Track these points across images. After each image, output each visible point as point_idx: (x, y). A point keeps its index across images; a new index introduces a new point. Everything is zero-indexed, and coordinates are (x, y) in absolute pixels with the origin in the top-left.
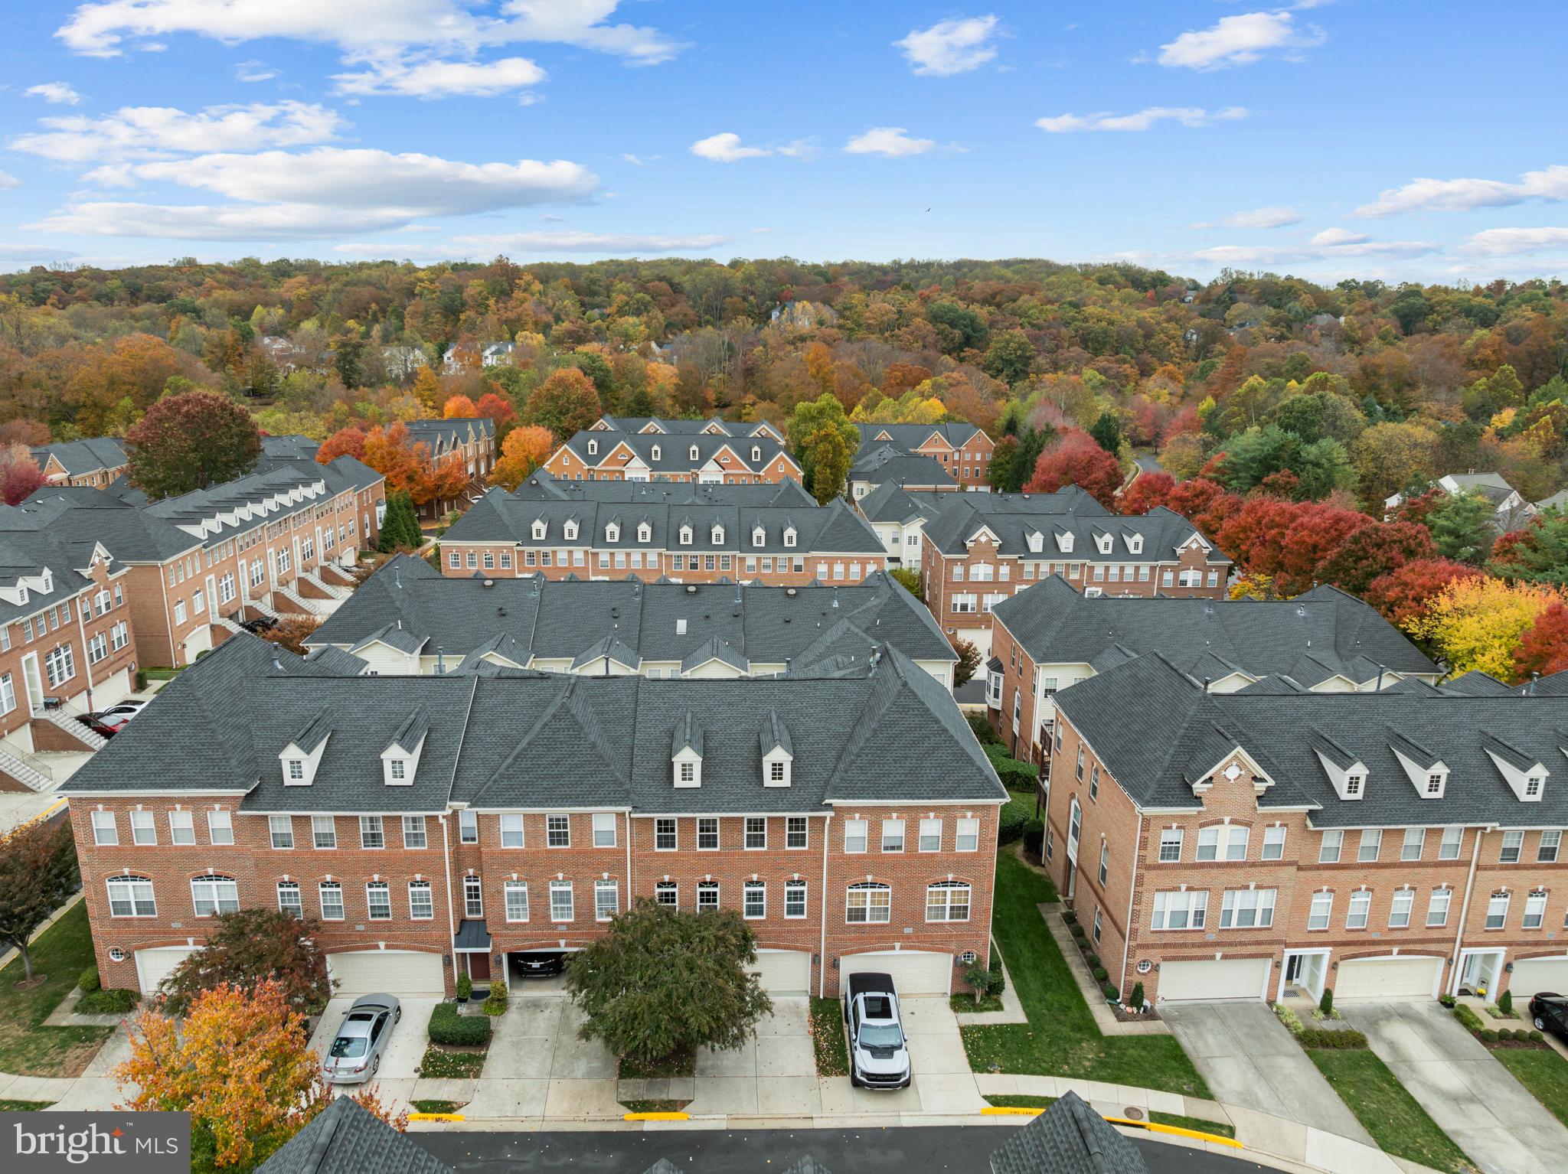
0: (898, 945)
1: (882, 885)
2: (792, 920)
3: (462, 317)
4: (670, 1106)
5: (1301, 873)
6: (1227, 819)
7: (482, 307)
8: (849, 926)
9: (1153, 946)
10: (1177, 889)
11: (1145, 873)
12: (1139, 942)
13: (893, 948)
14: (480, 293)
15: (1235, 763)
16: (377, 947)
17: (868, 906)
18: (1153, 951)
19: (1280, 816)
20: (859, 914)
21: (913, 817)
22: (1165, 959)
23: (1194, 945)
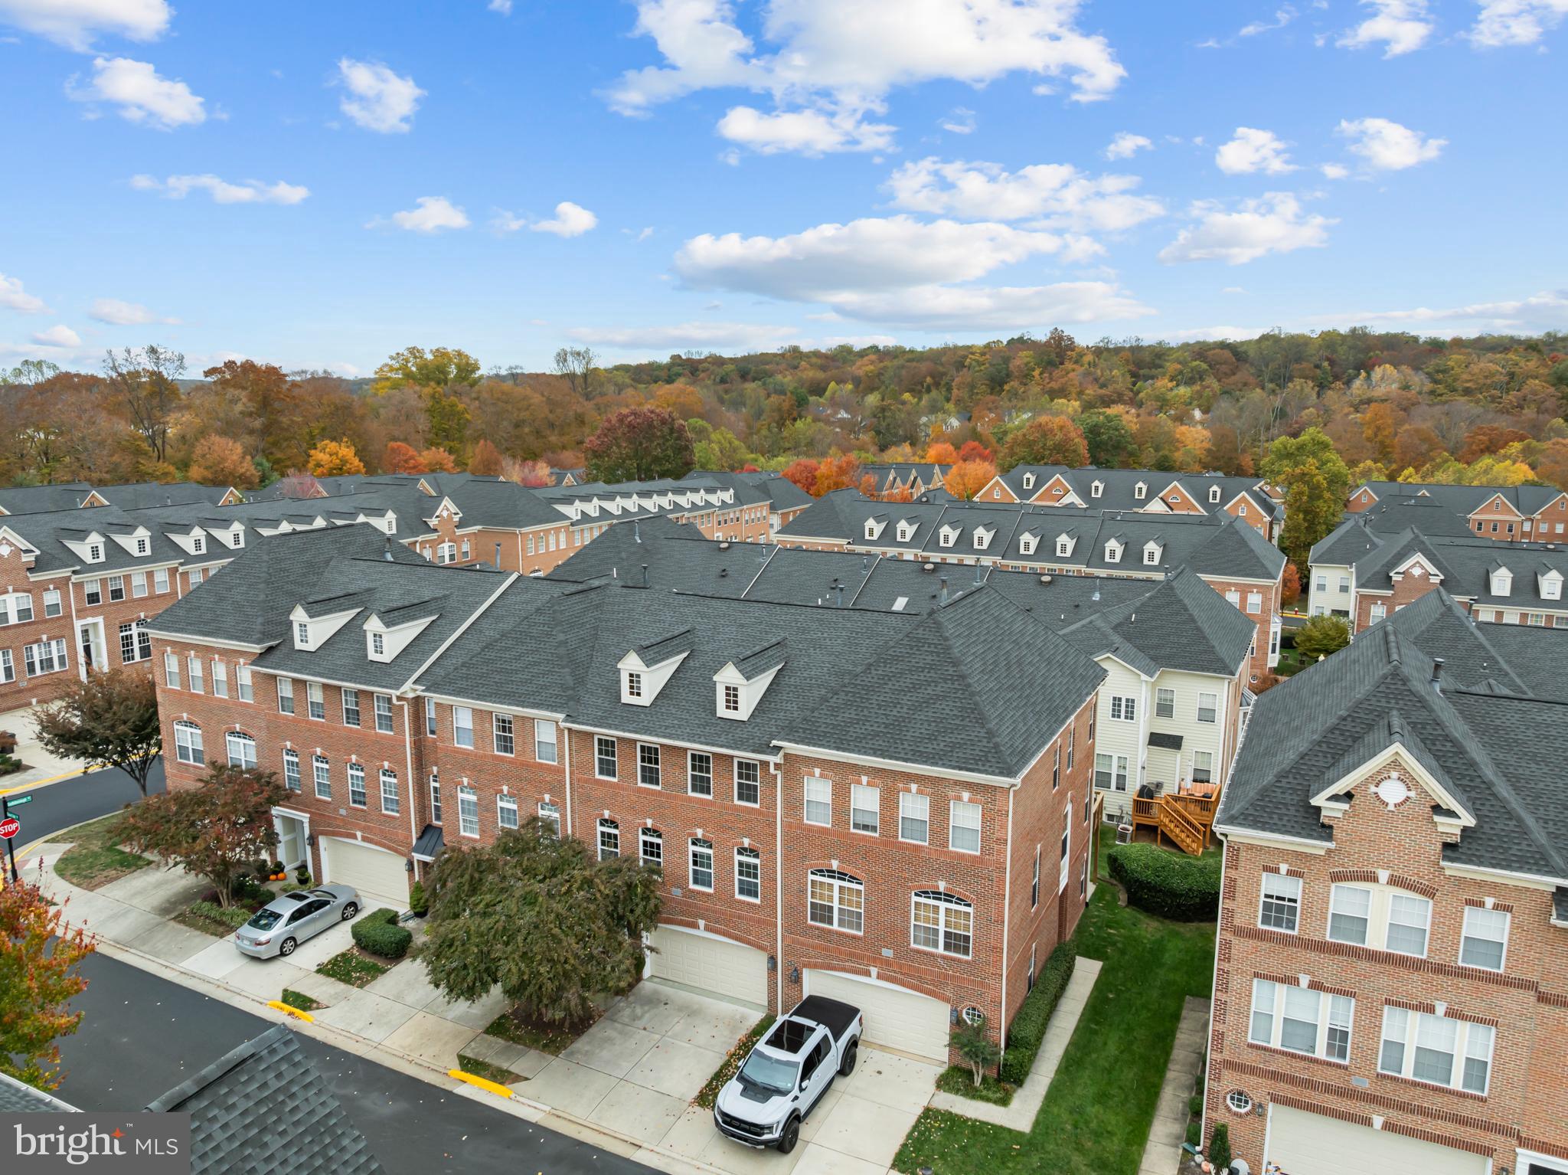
0: (874, 971)
1: (852, 879)
2: (744, 902)
3: (1006, 387)
4: (502, 1076)
5: (1545, 1009)
6: (1383, 875)
7: (1026, 377)
8: (812, 927)
9: (1253, 1071)
10: (1293, 981)
11: (1235, 941)
12: (1226, 1055)
13: (868, 974)
14: (1026, 364)
15: (1394, 775)
16: (355, 837)
17: (836, 905)
18: (1254, 1080)
19: (1494, 888)
20: (823, 913)
21: (891, 785)
22: (1275, 1099)
23: (1327, 1089)
